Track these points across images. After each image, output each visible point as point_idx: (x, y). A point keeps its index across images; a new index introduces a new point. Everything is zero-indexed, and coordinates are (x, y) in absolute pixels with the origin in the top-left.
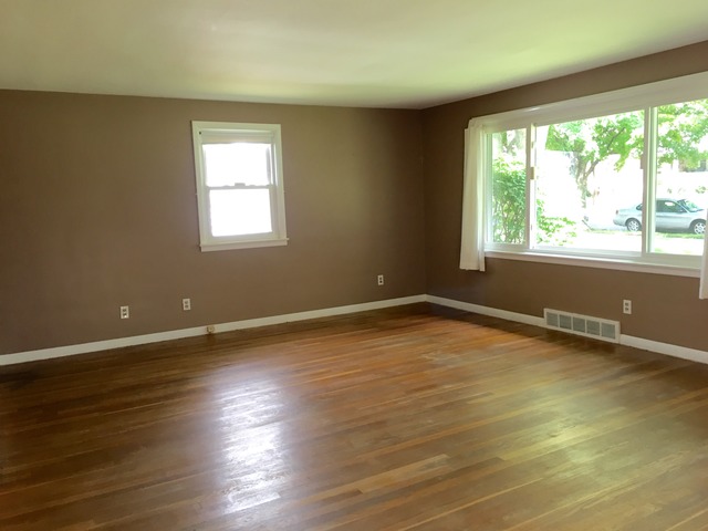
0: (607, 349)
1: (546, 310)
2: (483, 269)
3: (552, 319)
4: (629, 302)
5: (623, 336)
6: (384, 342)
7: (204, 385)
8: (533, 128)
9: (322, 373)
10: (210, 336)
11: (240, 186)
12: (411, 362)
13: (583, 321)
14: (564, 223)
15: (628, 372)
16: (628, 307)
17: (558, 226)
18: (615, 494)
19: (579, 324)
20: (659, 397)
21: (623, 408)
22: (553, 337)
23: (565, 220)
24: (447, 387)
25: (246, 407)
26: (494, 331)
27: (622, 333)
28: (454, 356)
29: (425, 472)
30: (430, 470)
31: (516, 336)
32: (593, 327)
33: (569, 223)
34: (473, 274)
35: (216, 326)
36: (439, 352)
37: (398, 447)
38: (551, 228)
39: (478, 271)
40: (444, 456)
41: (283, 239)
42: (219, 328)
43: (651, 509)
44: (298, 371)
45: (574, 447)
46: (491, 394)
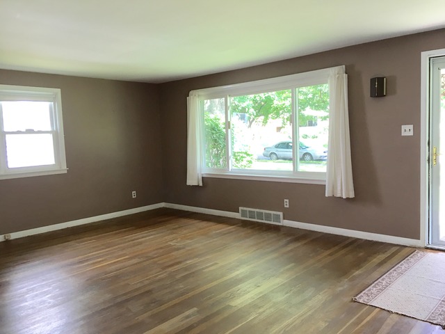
0: (276, 229)
1: (240, 208)
2: (201, 184)
3: (244, 214)
4: (287, 200)
5: (285, 221)
6: (141, 236)
7: (8, 279)
8: (229, 98)
9: (100, 261)
10: (7, 242)
11: (30, 131)
12: (161, 248)
13: (262, 213)
14: (245, 155)
15: (291, 242)
16: (287, 203)
17: (242, 157)
18: (302, 318)
19: (260, 215)
20: (311, 255)
21: (293, 264)
22: (245, 224)
23: (246, 153)
24: (188, 262)
25: (45, 292)
26: (211, 223)
27: (284, 219)
28: (188, 241)
29: (184, 322)
30: (188, 320)
31: (224, 226)
32: (268, 217)
33: (248, 155)
34: (195, 188)
35: (11, 234)
36: (179, 240)
37: (163, 307)
38: (238, 158)
39: (198, 186)
40: (195, 309)
41: (64, 169)
42: (14, 236)
43: (323, 325)
44: (81, 262)
45: (272, 291)
46: (216, 264)
